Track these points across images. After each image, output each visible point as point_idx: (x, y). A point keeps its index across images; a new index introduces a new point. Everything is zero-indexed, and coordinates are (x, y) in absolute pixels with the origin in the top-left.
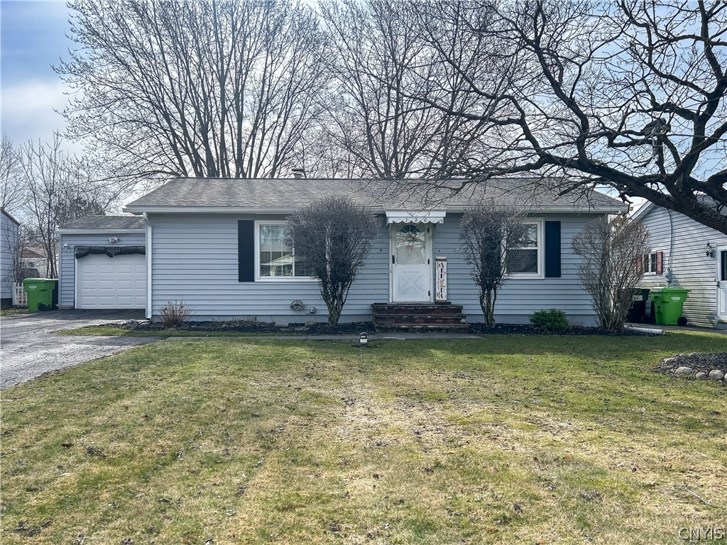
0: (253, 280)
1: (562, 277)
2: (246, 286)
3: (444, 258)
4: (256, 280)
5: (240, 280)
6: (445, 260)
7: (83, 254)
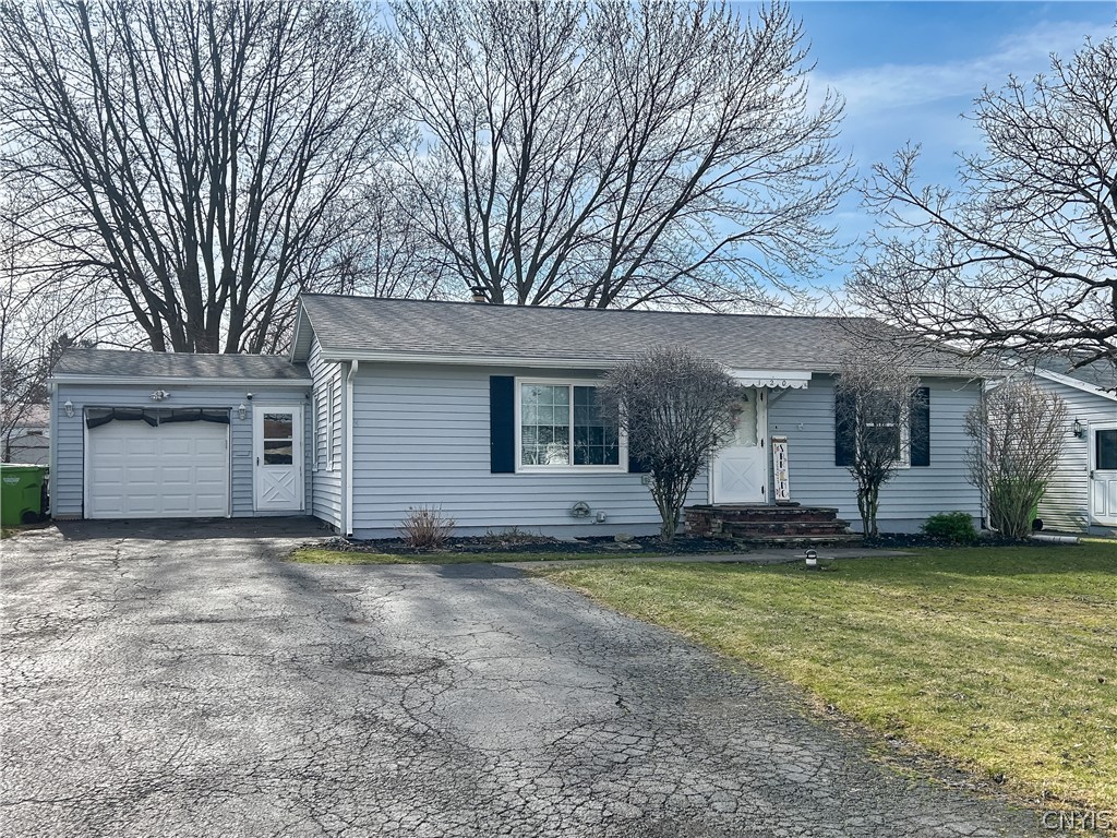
0: (513, 471)
1: (932, 465)
2: (503, 479)
3: (783, 438)
4: (517, 471)
5: (493, 471)
6: (785, 441)
7: (99, 419)
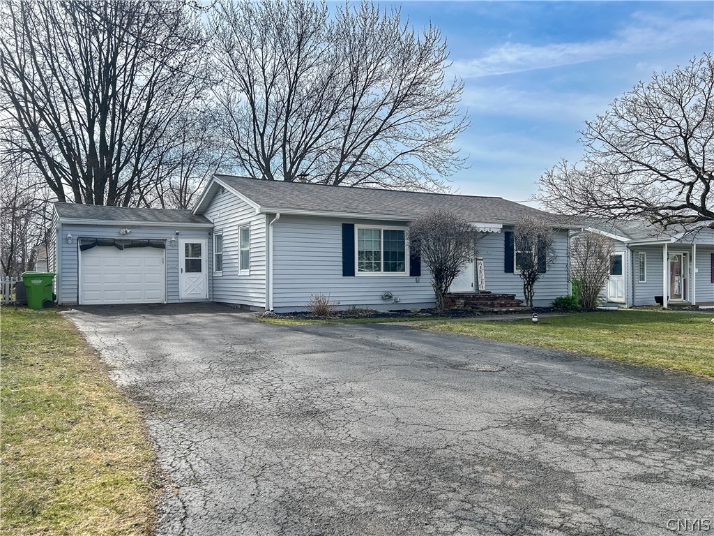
1: (548, 272)
2: (349, 279)
3: (481, 258)
4: (356, 275)
5: (344, 275)
7: (87, 245)
